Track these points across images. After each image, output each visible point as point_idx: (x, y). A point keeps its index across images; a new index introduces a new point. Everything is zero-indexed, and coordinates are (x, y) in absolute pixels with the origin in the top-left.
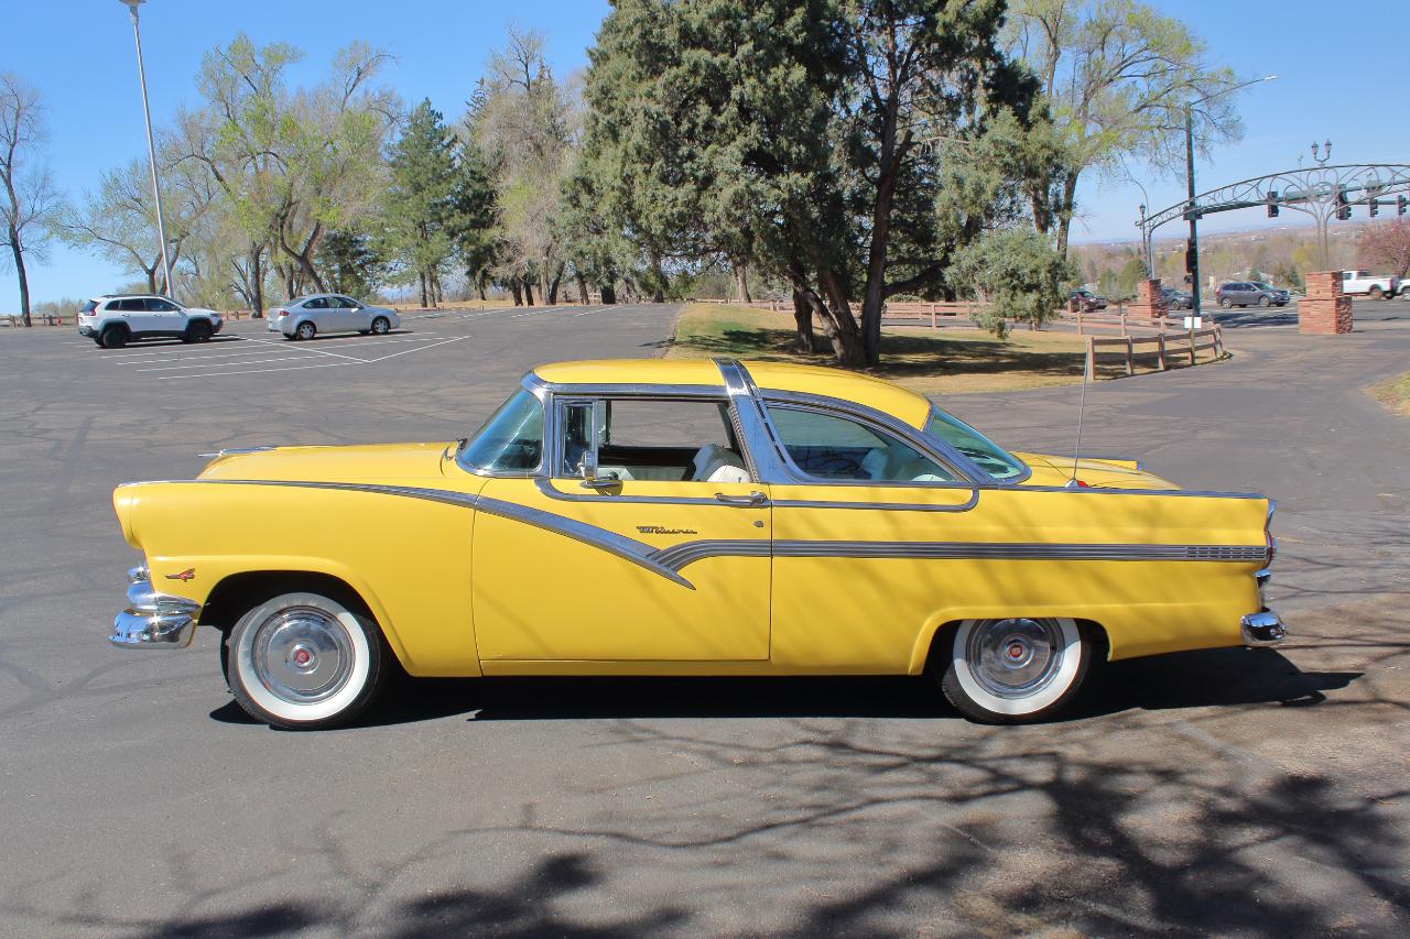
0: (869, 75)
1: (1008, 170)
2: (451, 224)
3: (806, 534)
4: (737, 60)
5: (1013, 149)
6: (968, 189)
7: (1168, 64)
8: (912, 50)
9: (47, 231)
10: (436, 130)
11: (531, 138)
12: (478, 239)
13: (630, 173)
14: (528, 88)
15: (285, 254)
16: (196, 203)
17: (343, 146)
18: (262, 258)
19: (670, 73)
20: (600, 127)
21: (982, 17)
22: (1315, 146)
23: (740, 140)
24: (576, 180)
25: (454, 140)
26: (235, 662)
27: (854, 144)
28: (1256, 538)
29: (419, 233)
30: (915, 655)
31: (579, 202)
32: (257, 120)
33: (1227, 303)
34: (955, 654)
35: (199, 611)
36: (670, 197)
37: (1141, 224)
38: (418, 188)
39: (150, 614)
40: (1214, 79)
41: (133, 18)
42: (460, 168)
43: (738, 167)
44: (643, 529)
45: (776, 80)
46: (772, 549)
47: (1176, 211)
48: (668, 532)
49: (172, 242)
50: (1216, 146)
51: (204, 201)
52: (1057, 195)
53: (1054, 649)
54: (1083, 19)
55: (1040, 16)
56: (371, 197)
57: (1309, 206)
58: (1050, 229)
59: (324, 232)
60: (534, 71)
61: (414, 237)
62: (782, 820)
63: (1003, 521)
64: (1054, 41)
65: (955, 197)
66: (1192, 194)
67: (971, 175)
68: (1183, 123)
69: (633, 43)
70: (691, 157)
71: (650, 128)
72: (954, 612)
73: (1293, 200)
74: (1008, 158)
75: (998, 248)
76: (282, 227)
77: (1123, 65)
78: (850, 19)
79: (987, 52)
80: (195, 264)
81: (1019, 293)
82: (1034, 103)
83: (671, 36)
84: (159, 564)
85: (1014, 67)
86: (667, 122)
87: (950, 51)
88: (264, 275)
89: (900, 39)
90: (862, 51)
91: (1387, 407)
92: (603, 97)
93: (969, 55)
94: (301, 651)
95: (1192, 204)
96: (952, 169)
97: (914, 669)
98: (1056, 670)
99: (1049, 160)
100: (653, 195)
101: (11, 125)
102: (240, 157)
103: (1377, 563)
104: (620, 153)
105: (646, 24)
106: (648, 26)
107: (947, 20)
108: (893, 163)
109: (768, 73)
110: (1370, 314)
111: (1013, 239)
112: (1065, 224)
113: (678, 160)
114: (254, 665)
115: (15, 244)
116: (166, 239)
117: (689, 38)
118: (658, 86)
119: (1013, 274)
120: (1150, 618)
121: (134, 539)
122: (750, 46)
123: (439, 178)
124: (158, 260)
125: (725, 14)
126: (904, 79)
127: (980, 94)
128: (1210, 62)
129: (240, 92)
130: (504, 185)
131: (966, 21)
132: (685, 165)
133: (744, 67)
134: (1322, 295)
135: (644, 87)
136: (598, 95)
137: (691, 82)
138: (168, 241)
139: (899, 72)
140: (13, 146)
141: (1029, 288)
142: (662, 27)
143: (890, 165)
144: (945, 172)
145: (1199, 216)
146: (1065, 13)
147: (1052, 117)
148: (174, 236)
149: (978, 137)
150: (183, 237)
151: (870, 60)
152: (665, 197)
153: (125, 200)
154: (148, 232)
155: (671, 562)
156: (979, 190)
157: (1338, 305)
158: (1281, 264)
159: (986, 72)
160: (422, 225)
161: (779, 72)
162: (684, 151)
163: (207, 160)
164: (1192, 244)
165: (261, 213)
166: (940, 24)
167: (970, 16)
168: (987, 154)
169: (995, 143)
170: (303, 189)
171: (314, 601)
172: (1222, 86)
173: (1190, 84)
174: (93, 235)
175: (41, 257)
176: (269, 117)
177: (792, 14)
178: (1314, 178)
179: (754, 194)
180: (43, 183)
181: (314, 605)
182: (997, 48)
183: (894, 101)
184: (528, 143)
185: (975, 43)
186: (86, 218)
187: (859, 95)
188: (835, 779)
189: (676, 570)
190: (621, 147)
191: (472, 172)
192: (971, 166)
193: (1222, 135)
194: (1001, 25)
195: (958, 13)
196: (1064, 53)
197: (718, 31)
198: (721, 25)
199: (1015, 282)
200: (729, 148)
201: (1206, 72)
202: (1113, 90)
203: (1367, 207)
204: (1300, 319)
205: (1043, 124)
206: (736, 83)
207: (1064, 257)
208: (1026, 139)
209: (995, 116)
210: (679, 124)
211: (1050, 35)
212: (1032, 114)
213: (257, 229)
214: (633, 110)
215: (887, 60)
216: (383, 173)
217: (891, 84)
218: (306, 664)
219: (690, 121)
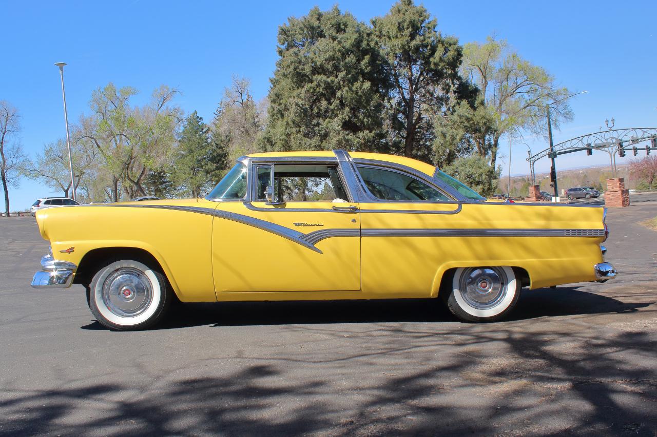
0: (400, 87)
1: (467, 129)
2: (207, 168)
3: (378, 225)
4: (339, 80)
5: (468, 120)
6: (448, 138)
7: (537, 86)
8: (419, 77)
9: (18, 172)
10: (199, 125)
11: (244, 127)
12: (220, 175)
13: (289, 132)
14: (242, 105)
15: (128, 181)
16: (88, 158)
17: (156, 131)
18: (118, 184)
19: (308, 86)
20: (275, 112)
21: (451, 60)
22: (607, 121)
23: (340, 116)
24: (264, 138)
25: (208, 130)
26: (94, 295)
27: (394, 118)
28: (599, 226)
29: (192, 172)
30: (433, 287)
31: (266, 149)
32: (117, 119)
33: (571, 197)
34: (453, 287)
35: (76, 269)
36: (308, 144)
37: (529, 160)
38: (191, 152)
39: (51, 270)
40: (558, 93)
41: (61, 72)
42: (211, 143)
43: (340, 128)
44: (296, 224)
45: (357, 88)
46: (361, 233)
47: (545, 153)
48: (309, 225)
49: (76, 176)
50: (562, 124)
51: (92, 158)
52: (490, 140)
53: (502, 284)
54: (498, 68)
55: (478, 66)
56: (169, 154)
57: (606, 149)
58: (487, 156)
59: (147, 172)
60: (245, 97)
61: (189, 174)
62: (370, 353)
63: (475, 219)
64: (485, 77)
65: (442, 141)
66: (551, 145)
67: (449, 132)
68: (546, 114)
69: (290, 72)
70: (318, 124)
71: (299, 111)
72: (453, 264)
73: (598, 147)
74: (466, 124)
75: (464, 165)
76: (127, 168)
77: (517, 87)
78: (390, 62)
79: (455, 76)
80: (87, 191)
81: (473, 185)
82: (477, 98)
83: (308, 69)
84: (57, 245)
85: (467, 83)
86: (306, 108)
87: (438, 76)
88: (120, 196)
89: (414, 71)
90: (397, 77)
91: (651, 228)
92: (276, 98)
93: (446, 77)
94: (126, 290)
95: (552, 150)
96: (440, 129)
97: (433, 295)
98: (504, 294)
99: (485, 124)
100: (300, 143)
101: (4, 124)
102: (109, 136)
103: (654, 272)
104: (285, 123)
105: (296, 64)
106: (297, 65)
107: (436, 61)
108: (413, 127)
109: (353, 85)
110: (637, 199)
111: (470, 160)
112: (495, 154)
113: (312, 127)
114: (103, 297)
115: (3, 179)
116: (74, 175)
117: (316, 70)
118: (302, 92)
119: (470, 176)
120: (550, 266)
121: (45, 234)
122: (344, 73)
123: (202, 147)
124: (70, 185)
125: (332, 58)
126: (416, 90)
127: (452, 96)
128: (557, 85)
129: (109, 109)
130: (232, 149)
131: (444, 62)
132: (315, 129)
133: (341, 83)
134: (615, 189)
135: (296, 93)
136: (274, 97)
137: (318, 90)
138: (75, 176)
139: (414, 87)
140: (4, 134)
141: (478, 183)
142: (303, 65)
143: (411, 129)
144: (438, 130)
145: (556, 156)
146: (488, 65)
147: (486, 105)
148: (78, 174)
149: (452, 114)
150: (81, 174)
151: (401, 80)
152: (306, 144)
153: (55, 158)
154: (66, 172)
155: (311, 241)
156: (453, 139)
157: (622, 194)
158: (594, 182)
159: (454, 85)
160: (193, 169)
161: (357, 84)
162: (315, 122)
163: (93, 138)
164: (553, 169)
165: (118, 162)
166: (432, 63)
167: (446, 59)
168: (456, 122)
169: (460, 116)
170: (137, 151)
171: (133, 264)
172: (563, 96)
173: (548, 95)
174: (41, 174)
175: (15, 185)
176: (122, 119)
177: (364, 58)
178: (608, 135)
179: (347, 141)
180: (17, 150)
181: (133, 267)
182: (459, 74)
183: (412, 100)
184: (242, 129)
185: (449, 72)
186: (37, 166)
187: (395, 97)
188: (396, 341)
189: (313, 244)
190: (285, 120)
191: (217, 144)
192: (449, 127)
193: (564, 118)
194: (460, 64)
195: (440, 58)
196: (489, 83)
197: (329, 66)
198: (331, 63)
199: (471, 180)
200: (336, 119)
201: (555, 89)
202: (512, 99)
203: (633, 151)
204: (606, 201)
205: (482, 107)
206: (339, 90)
207: (494, 168)
208: (474, 115)
209: (459, 105)
210: (312, 110)
211: (483, 74)
212: (476, 103)
213: (117, 171)
214: (290, 104)
215: (408, 81)
216: (176, 145)
217: (410, 92)
218: (129, 296)
219: (318, 108)
